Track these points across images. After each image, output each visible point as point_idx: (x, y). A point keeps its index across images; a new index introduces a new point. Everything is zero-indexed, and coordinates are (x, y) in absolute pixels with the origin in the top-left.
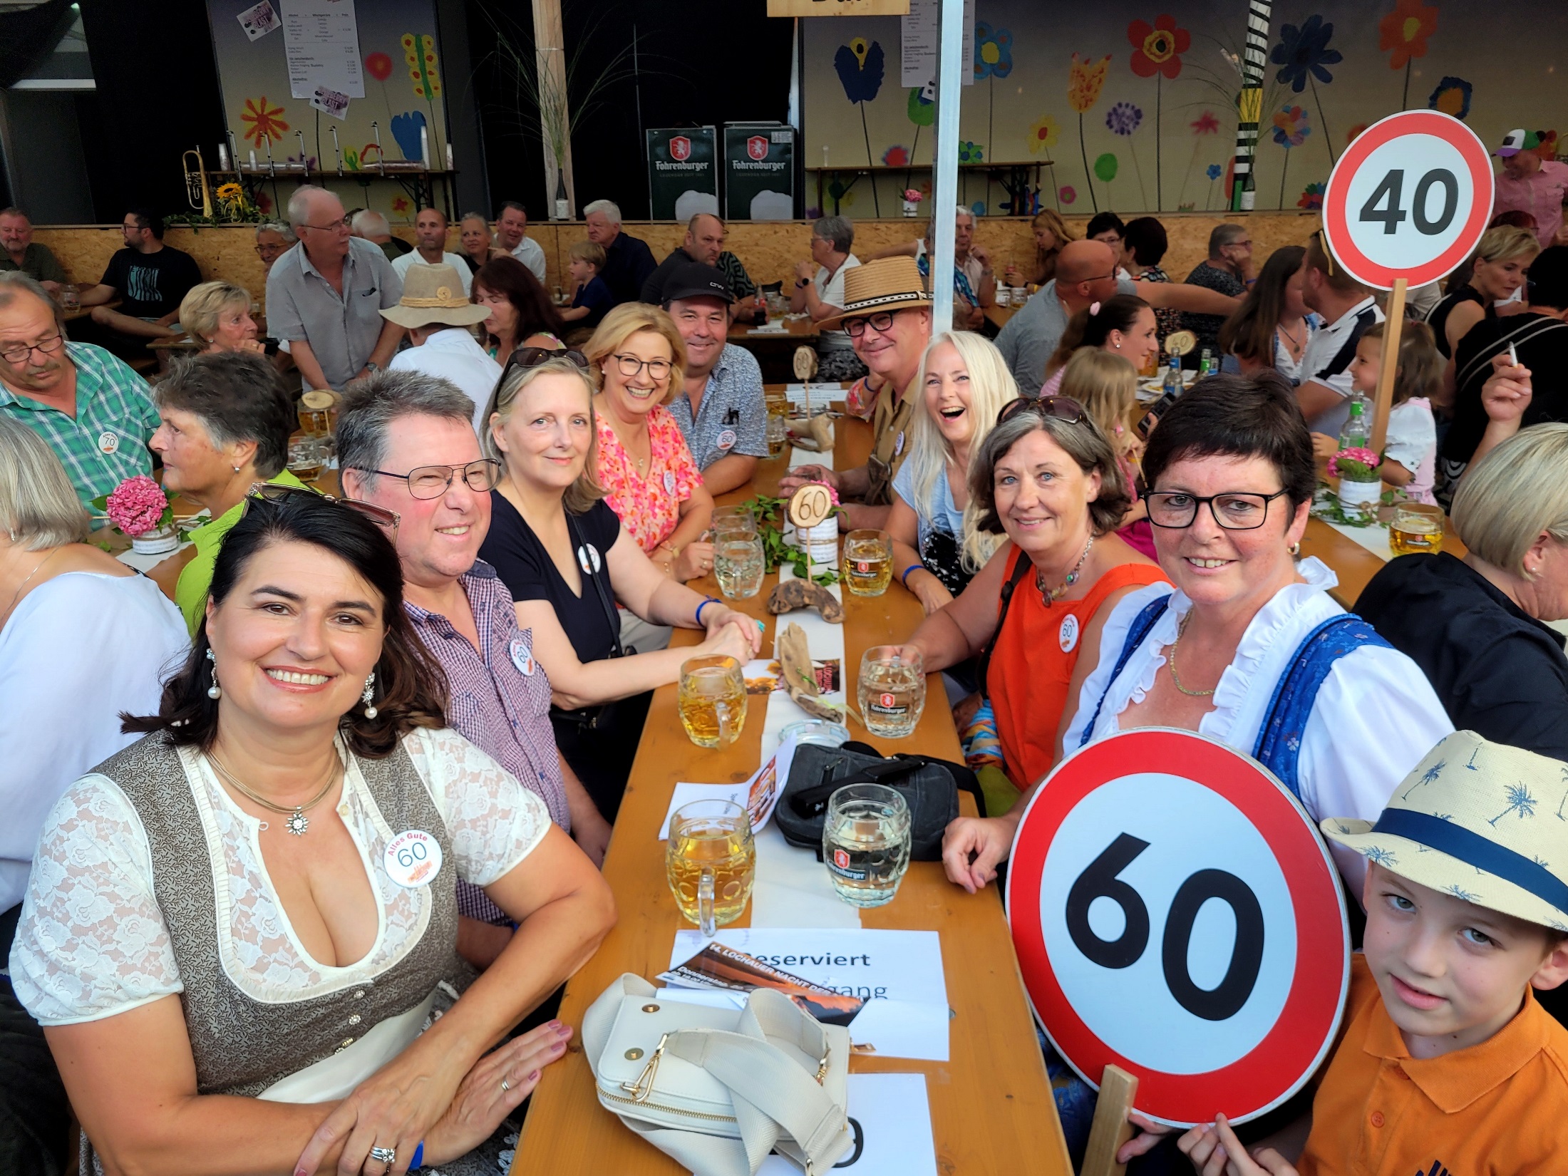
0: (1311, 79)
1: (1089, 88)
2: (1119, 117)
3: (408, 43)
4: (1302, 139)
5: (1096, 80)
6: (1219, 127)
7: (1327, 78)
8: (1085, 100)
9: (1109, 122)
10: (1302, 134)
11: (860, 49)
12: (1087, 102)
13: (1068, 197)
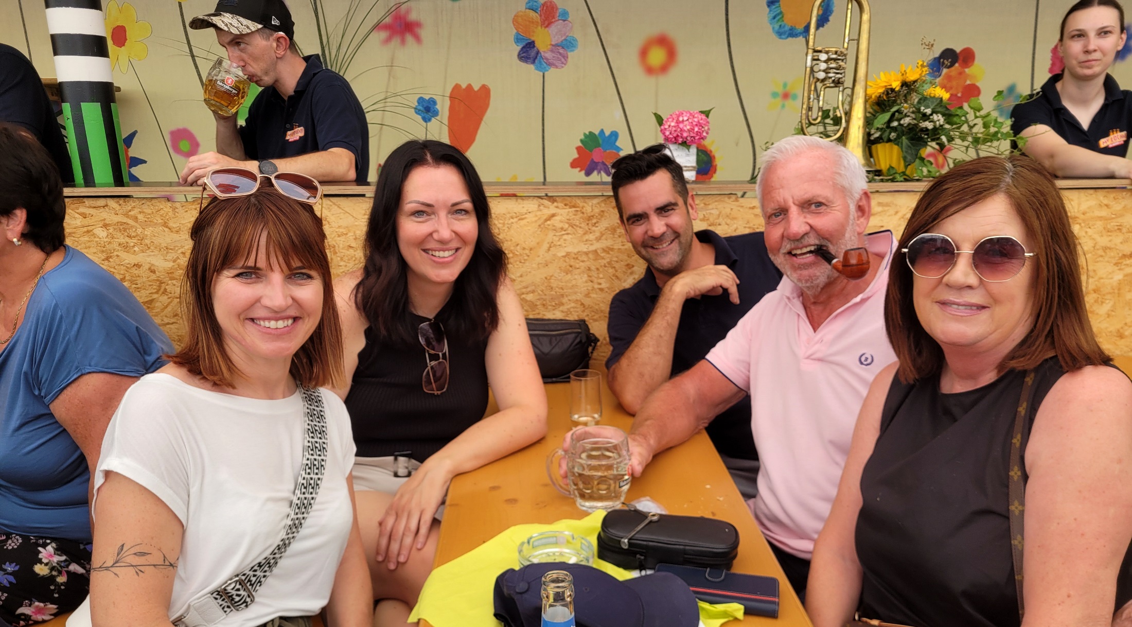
4: (565, 57)
6: (424, 33)
10: (565, 47)
13: (185, 145)
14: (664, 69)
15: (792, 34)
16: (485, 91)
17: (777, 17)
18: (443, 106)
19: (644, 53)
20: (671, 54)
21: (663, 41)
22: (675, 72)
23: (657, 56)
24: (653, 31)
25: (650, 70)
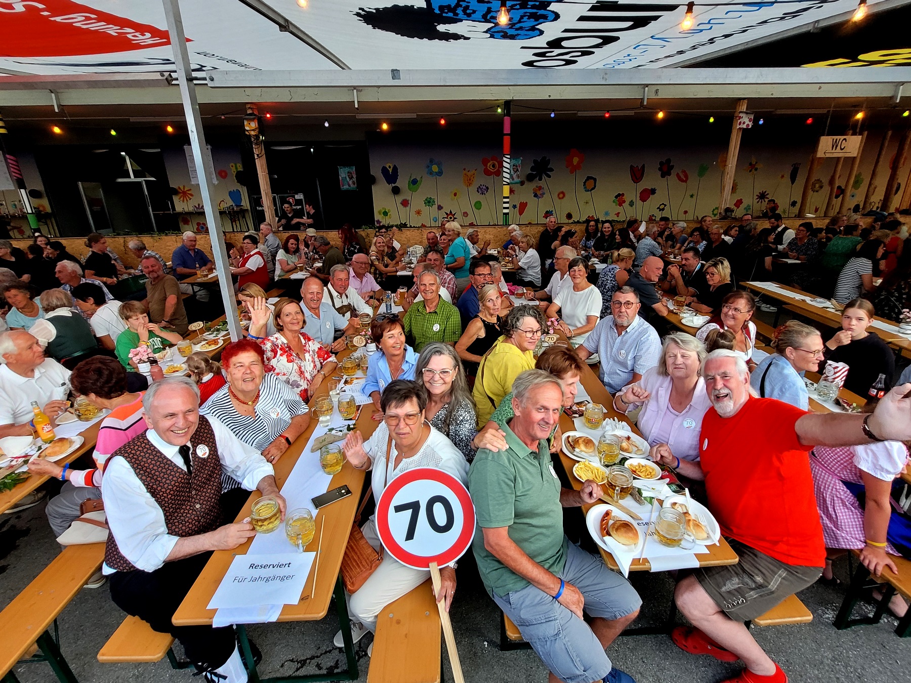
0: (544, 176)
1: (470, 180)
2: (481, 189)
3: (232, 166)
4: (543, 196)
5: (472, 177)
6: (515, 192)
7: (549, 176)
8: (469, 183)
9: (478, 191)
10: (543, 194)
11: (390, 167)
12: (470, 184)
13: (466, 215)
14: (563, 198)
15: (588, 191)
16: (527, 203)
17: (585, 188)
18: (518, 206)
19: (559, 195)
20: (564, 195)
21: (563, 193)
22: (564, 198)
23: (561, 196)
24: (561, 190)
25: (560, 198)
